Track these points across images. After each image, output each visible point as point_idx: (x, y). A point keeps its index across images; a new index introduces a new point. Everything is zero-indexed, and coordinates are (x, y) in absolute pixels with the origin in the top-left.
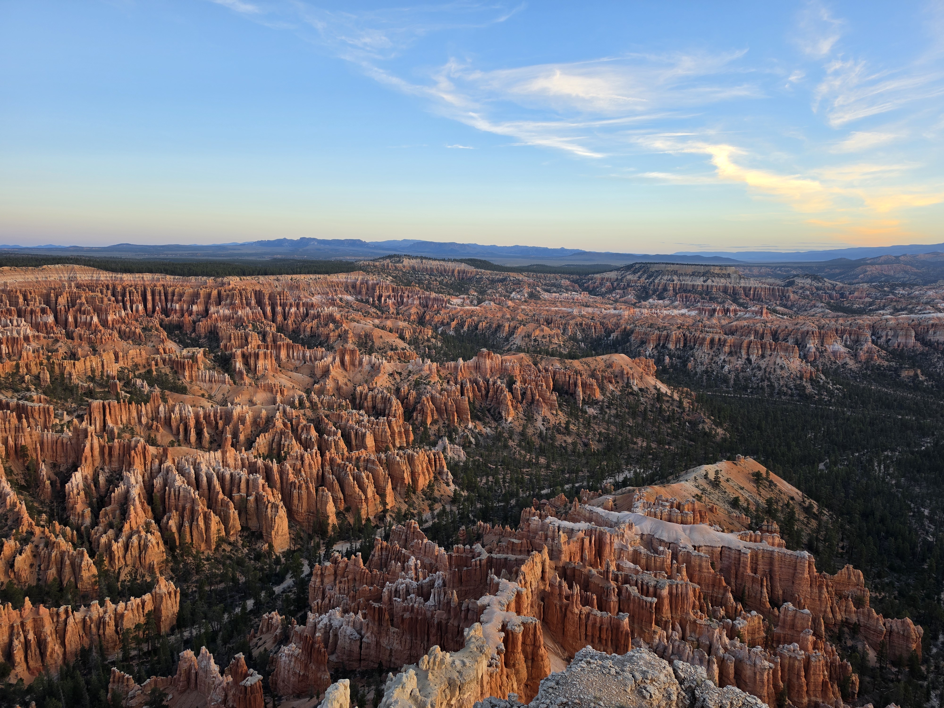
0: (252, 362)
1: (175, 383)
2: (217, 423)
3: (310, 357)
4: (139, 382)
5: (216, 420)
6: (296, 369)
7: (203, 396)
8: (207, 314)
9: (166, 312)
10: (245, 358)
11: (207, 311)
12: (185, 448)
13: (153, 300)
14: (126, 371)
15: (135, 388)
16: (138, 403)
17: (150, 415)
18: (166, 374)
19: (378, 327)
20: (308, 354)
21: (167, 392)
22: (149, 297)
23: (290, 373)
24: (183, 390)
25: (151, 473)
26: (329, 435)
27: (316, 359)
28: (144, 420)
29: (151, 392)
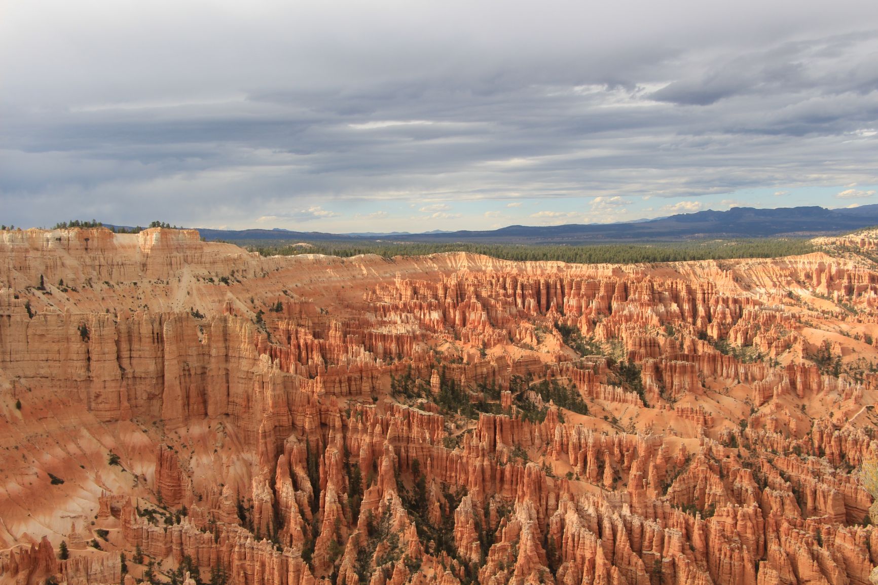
0: (666, 378)
1: (574, 399)
2: (623, 455)
3: (746, 374)
4: (532, 395)
5: (621, 451)
6: (727, 392)
7: (606, 418)
8: (611, 313)
9: (560, 309)
10: (658, 372)
11: (610, 308)
12: (583, 483)
13: (548, 293)
14: (518, 380)
15: (530, 403)
16: (531, 421)
17: (544, 438)
18: (563, 387)
19: (848, 335)
20: (741, 370)
21: (565, 411)
22: (543, 291)
23: (717, 396)
24: (582, 409)
25: (547, 509)
26: (773, 488)
27: (754, 379)
28: (537, 441)
29: (547, 408)
